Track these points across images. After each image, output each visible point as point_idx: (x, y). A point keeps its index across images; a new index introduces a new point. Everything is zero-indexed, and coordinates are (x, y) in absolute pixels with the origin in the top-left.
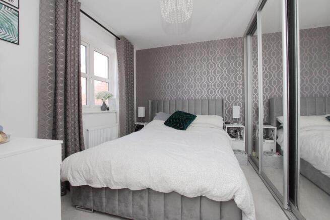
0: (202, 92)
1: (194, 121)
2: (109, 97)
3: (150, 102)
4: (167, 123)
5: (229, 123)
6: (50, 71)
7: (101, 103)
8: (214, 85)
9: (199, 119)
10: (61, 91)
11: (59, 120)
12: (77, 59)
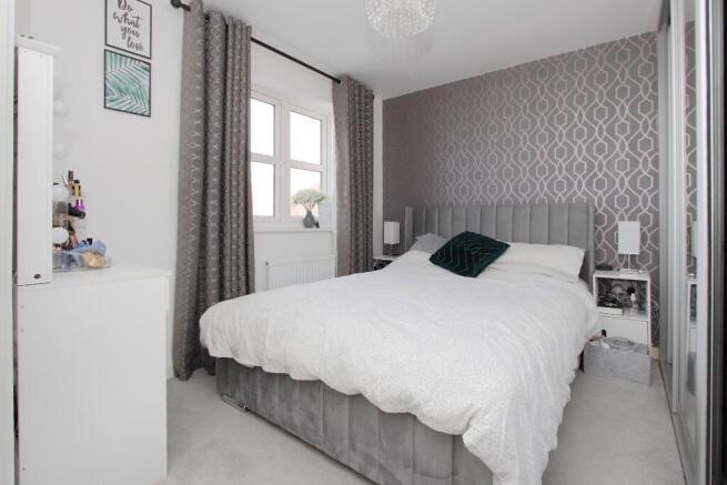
0: (534, 187)
1: (502, 259)
2: (318, 201)
3: (409, 211)
4: (436, 259)
5: (610, 268)
6: (196, 157)
7: (303, 214)
8: (569, 169)
9: (517, 254)
10: (213, 191)
11: (210, 242)
12: (243, 132)
